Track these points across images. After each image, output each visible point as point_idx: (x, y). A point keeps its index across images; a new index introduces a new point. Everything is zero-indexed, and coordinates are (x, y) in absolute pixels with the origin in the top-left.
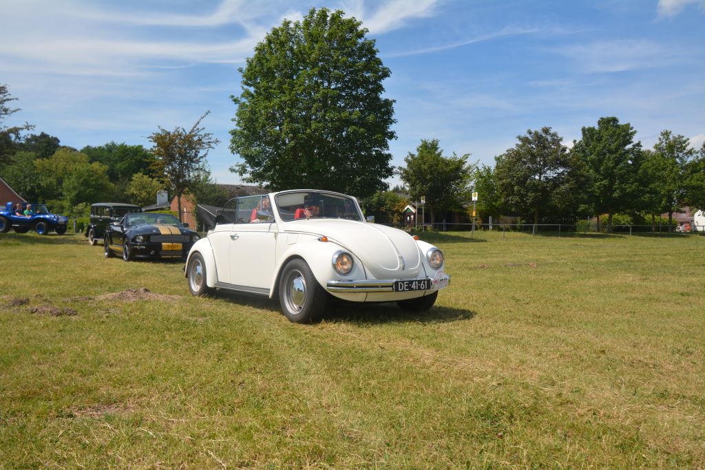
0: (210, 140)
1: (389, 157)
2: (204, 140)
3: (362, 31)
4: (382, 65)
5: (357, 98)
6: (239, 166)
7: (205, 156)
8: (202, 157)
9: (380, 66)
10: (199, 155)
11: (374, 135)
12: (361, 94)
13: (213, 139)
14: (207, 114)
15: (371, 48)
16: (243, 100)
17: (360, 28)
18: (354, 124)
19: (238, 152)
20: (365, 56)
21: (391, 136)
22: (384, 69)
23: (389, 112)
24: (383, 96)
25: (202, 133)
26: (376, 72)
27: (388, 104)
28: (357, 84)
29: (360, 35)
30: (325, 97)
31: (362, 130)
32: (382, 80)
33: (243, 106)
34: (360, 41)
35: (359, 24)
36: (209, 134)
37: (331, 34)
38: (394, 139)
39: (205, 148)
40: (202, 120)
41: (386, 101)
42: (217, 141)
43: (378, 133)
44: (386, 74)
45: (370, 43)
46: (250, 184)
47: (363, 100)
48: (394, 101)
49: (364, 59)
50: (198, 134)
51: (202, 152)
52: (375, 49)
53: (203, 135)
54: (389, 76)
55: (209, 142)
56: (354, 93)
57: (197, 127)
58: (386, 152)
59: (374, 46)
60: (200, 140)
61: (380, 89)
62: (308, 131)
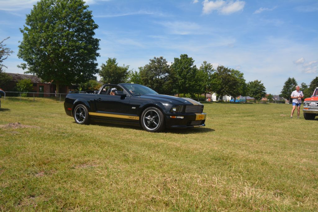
0: (8, 51)
1: (97, 64)
2: (6, 51)
3: (86, 6)
4: (94, 22)
5: (82, 37)
6: (23, 64)
7: (6, 59)
8: (4, 59)
9: (94, 23)
10: (2, 58)
11: (91, 54)
12: (84, 35)
13: (10, 51)
14: (8, 38)
15: (90, 14)
16: (25, 32)
17: (85, 5)
18: (82, 48)
19: (22, 58)
20: (87, 17)
21: (98, 55)
22: (95, 24)
23: (97, 45)
24: (94, 37)
25: (5, 47)
26: (92, 25)
27: (97, 41)
28: (83, 30)
29: (85, 8)
30: (68, 34)
31: (86, 51)
32: (94, 30)
33: (25, 34)
34: (84, 11)
35: (84, 3)
36: (8, 49)
37: (72, 6)
38: (99, 57)
39: (5, 55)
40: (4, 41)
41: (96, 39)
42: (12, 52)
43: (93, 53)
44: (96, 27)
45: (90, 12)
46: (28, 74)
47: (85, 38)
48: (100, 40)
49: (86, 19)
50: (2, 47)
51: (4, 57)
52: (91, 15)
53: (5, 48)
54: (98, 28)
55: (8, 52)
56: (81, 34)
57: (2, 44)
58: (95, 62)
59: (91, 14)
60: (3, 50)
61: (93, 33)
62: (61, 50)
